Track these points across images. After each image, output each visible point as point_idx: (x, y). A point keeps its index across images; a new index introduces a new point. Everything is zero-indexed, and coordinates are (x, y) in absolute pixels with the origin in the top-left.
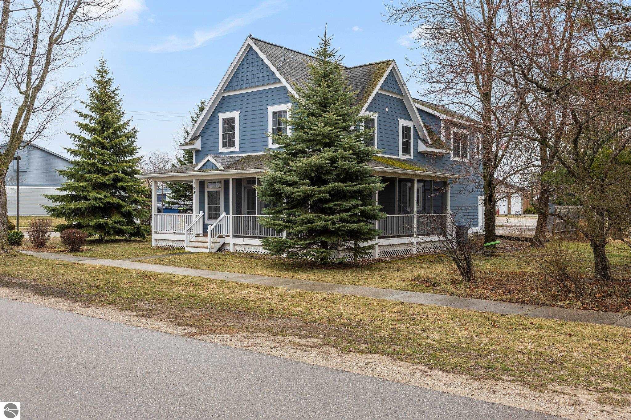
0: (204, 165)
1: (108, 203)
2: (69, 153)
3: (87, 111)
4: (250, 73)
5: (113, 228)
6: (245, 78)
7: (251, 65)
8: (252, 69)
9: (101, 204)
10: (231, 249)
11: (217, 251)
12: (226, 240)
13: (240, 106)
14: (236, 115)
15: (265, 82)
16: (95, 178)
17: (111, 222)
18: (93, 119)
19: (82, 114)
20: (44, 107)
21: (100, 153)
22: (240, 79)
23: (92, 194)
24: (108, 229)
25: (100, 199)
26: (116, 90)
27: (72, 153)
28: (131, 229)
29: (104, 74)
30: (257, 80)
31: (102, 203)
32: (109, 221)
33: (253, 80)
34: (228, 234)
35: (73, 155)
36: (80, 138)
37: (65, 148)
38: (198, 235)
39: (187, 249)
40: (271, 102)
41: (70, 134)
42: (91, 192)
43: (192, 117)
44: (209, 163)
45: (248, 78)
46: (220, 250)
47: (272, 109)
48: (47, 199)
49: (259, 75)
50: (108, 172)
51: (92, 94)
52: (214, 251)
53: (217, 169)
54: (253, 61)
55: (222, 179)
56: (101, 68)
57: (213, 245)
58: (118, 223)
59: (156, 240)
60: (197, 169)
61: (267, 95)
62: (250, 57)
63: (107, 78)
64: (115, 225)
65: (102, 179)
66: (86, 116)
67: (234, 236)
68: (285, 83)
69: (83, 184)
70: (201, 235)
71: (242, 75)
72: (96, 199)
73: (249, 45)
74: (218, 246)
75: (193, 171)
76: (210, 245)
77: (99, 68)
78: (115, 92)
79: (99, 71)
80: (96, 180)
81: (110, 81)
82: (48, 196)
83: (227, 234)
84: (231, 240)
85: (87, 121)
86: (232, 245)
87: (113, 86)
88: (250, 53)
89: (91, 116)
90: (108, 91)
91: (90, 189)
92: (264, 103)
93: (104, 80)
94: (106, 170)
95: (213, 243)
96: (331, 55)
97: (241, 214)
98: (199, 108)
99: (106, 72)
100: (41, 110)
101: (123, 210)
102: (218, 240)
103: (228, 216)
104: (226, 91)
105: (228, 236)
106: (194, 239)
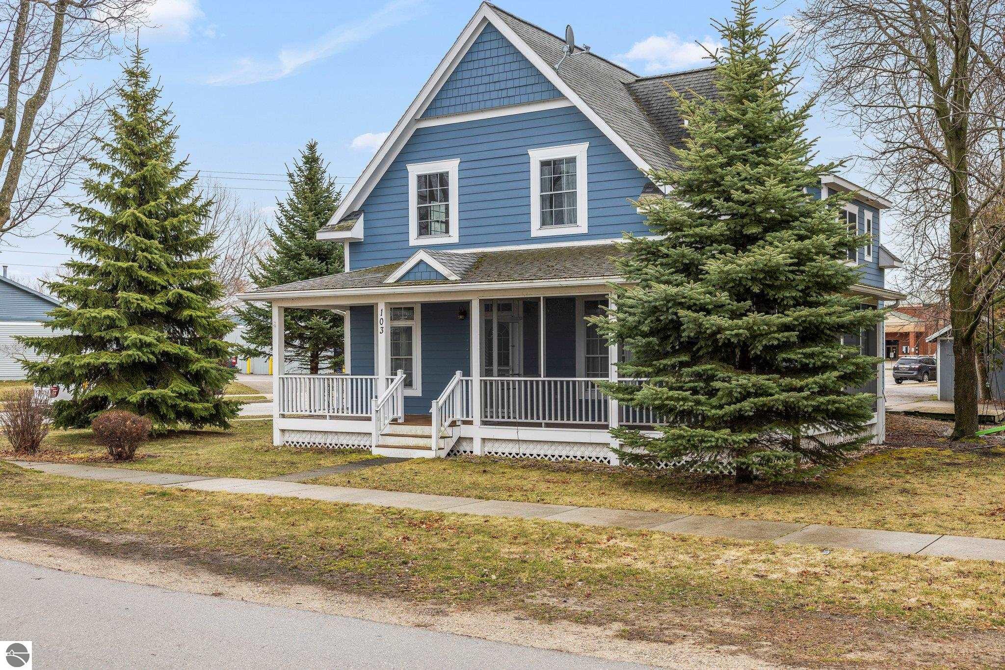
0: (408, 272)
1: (165, 354)
2: (70, 245)
3: (104, 159)
4: (486, 80)
5: (174, 407)
6: (474, 90)
7: (489, 62)
8: (490, 70)
9: (151, 356)
10: (477, 449)
11: (449, 455)
12: (464, 431)
13: (460, 150)
14: (451, 167)
15: (524, 98)
16: (137, 299)
17: (172, 394)
18: (117, 174)
19: (96, 164)
20: (44, 145)
21: (144, 247)
22: (462, 92)
23: (133, 335)
24: (164, 410)
25: (149, 345)
26: (165, 113)
27: (75, 246)
28: (206, 409)
29: (141, 79)
30: (504, 93)
31: (153, 353)
32: (167, 392)
33: (494, 95)
34: (470, 419)
35: (77, 251)
36: (90, 215)
37: (62, 235)
38: (395, 421)
39: (376, 452)
40: (536, 140)
41: (70, 205)
42: (127, 330)
43: (291, 175)
44: (422, 267)
45: (482, 89)
46: (452, 453)
47: (537, 156)
48: (21, 345)
49: (510, 84)
50: (158, 288)
51: (116, 121)
52: (443, 454)
53: (445, 280)
54: (494, 53)
55: (415, 303)
56: (134, 65)
57: (442, 443)
58: (184, 396)
59: (283, 431)
60: (391, 279)
61: (524, 125)
62: (487, 46)
63: (148, 87)
64: (179, 401)
65: (149, 303)
66: (104, 168)
67: (484, 423)
68: (575, 100)
69: (110, 312)
70: (400, 421)
71: (466, 83)
72: (141, 345)
73: (485, 19)
74: (449, 444)
75: (380, 284)
76: (437, 442)
77: (131, 66)
78: (164, 118)
79: (131, 73)
80: (138, 304)
81: (153, 94)
82: (24, 340)
83: (465, 418)
84: (477, 431)
85: (106, 179)
86: (480, 440)
87: (159, 105)
88: (487, 38)
89: (114, 167)
90: (149, 115)
91: (125, 324)
92: (521, 142)
93: (141, 93)
94: (154, 283)
95: (442, 438)
96: (758, 33)
97: (492, 376)
98: (304, 157)
99: (144, 74)
100: (37, 150)
101: (195, 367)
102: (449, 432)
103: (467, 381)
104: (426, 116)
105: (470, 423)
106: (389, 429)
